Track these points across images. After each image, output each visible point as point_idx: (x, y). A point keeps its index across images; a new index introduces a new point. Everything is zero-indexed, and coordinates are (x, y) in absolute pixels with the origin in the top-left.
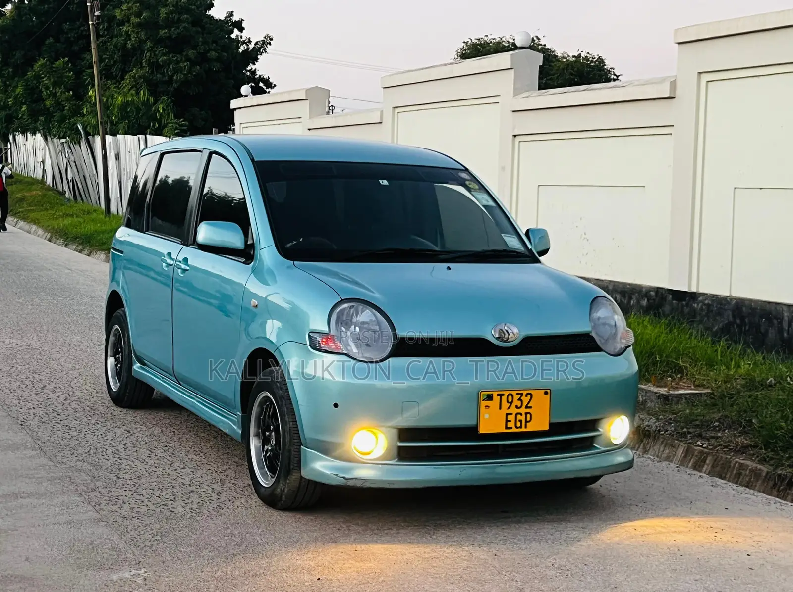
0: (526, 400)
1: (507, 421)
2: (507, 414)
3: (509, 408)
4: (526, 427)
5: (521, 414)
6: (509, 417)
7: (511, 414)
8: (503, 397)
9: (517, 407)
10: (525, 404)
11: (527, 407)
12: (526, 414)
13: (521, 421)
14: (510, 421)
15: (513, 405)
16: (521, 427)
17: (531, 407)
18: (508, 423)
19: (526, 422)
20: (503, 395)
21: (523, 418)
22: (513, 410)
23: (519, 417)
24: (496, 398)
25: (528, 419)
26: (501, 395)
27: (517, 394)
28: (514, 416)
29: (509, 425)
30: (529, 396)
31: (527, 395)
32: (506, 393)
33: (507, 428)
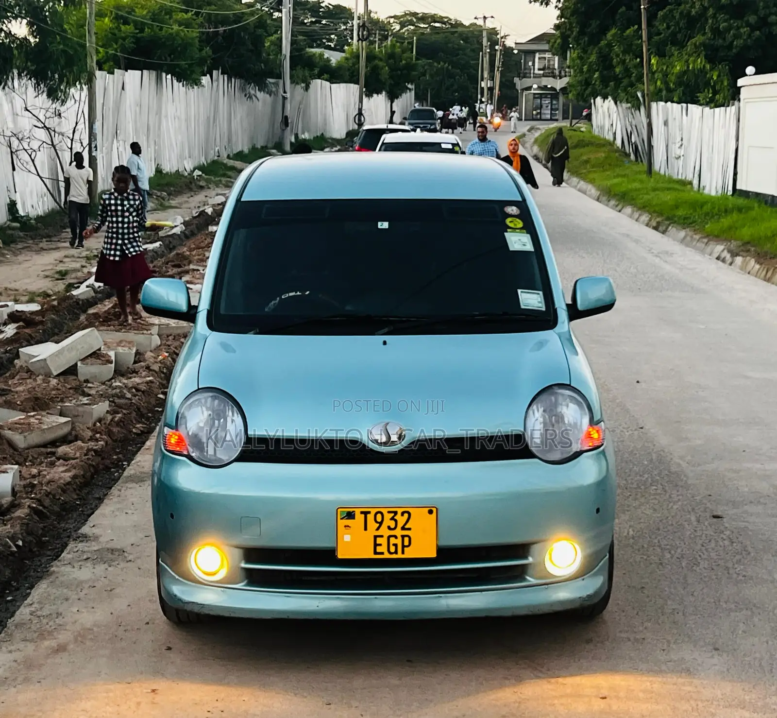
0: (401, 520)
1: (376, 545)
2: (376, 537)
3: (378, 529)
4: (403, 553)
5: (396, 537)
6: (379, 541)
7: (382, 536)
8: (368, 515)
9: (389, 528)
10: (400, 525)
11: (403, 528)
12: (403, 537)
13: (396, 545)
14: (380, 545)
15: (385, 525)
16: (396, 552)
17: (409, 529)
18: (378, 547)
19: (403, 546)
20: (369, 512)
21: (399, 542)
22: (384, 531)
23: (393, 541)
24: (360, 518)
25: (406, 543)
26: (366, 514)
27: (389, 512)
28: (385, 539)
29: (379, 549)
30: (406, 515)
31: (403, 514)
32: (373, 511)
33: (376, 553)
